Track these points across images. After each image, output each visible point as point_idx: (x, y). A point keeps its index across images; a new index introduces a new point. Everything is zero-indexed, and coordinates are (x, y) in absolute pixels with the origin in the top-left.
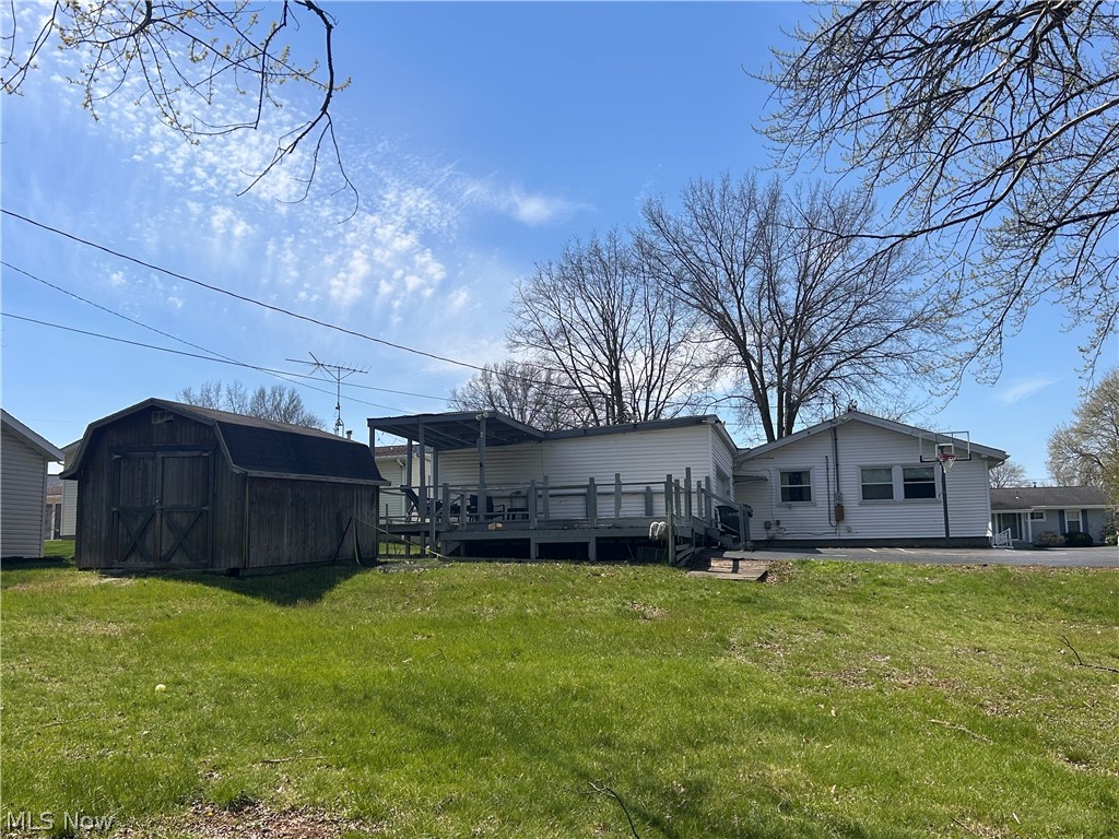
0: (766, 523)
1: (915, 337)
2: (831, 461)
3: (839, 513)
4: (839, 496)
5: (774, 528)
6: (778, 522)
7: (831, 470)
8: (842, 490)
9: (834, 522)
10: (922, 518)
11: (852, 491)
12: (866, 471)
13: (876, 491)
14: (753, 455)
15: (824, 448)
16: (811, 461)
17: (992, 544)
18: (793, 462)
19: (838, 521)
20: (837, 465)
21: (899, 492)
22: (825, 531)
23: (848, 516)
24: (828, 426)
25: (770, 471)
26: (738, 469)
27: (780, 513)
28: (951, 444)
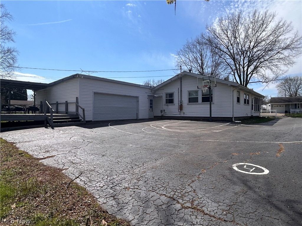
0: (161, 110)
1: (286, 53)
2: (180, 89)
3: (181, 108)
4: (181, 102)
5: (163, 112)
6: (164, 110)
7: (180, 93)
8: (183, 99)
9: (179, 110)
10: (201, 109)
11: (185, 99)
12: (190, 93)
13: (193, 100)
14: (156, 88)
15: (178, 85)
16: (174, 90)
17: (233, 120)
18: (169, 90)
19: (181, 110)
20: (181, 91)
21: (200, 100)
22: (177, 114)
23: (184, 108)
24: (177, 77)
25: (163, 94)
26: (154, 93)
27: (165, 107)
28: (209, 81)
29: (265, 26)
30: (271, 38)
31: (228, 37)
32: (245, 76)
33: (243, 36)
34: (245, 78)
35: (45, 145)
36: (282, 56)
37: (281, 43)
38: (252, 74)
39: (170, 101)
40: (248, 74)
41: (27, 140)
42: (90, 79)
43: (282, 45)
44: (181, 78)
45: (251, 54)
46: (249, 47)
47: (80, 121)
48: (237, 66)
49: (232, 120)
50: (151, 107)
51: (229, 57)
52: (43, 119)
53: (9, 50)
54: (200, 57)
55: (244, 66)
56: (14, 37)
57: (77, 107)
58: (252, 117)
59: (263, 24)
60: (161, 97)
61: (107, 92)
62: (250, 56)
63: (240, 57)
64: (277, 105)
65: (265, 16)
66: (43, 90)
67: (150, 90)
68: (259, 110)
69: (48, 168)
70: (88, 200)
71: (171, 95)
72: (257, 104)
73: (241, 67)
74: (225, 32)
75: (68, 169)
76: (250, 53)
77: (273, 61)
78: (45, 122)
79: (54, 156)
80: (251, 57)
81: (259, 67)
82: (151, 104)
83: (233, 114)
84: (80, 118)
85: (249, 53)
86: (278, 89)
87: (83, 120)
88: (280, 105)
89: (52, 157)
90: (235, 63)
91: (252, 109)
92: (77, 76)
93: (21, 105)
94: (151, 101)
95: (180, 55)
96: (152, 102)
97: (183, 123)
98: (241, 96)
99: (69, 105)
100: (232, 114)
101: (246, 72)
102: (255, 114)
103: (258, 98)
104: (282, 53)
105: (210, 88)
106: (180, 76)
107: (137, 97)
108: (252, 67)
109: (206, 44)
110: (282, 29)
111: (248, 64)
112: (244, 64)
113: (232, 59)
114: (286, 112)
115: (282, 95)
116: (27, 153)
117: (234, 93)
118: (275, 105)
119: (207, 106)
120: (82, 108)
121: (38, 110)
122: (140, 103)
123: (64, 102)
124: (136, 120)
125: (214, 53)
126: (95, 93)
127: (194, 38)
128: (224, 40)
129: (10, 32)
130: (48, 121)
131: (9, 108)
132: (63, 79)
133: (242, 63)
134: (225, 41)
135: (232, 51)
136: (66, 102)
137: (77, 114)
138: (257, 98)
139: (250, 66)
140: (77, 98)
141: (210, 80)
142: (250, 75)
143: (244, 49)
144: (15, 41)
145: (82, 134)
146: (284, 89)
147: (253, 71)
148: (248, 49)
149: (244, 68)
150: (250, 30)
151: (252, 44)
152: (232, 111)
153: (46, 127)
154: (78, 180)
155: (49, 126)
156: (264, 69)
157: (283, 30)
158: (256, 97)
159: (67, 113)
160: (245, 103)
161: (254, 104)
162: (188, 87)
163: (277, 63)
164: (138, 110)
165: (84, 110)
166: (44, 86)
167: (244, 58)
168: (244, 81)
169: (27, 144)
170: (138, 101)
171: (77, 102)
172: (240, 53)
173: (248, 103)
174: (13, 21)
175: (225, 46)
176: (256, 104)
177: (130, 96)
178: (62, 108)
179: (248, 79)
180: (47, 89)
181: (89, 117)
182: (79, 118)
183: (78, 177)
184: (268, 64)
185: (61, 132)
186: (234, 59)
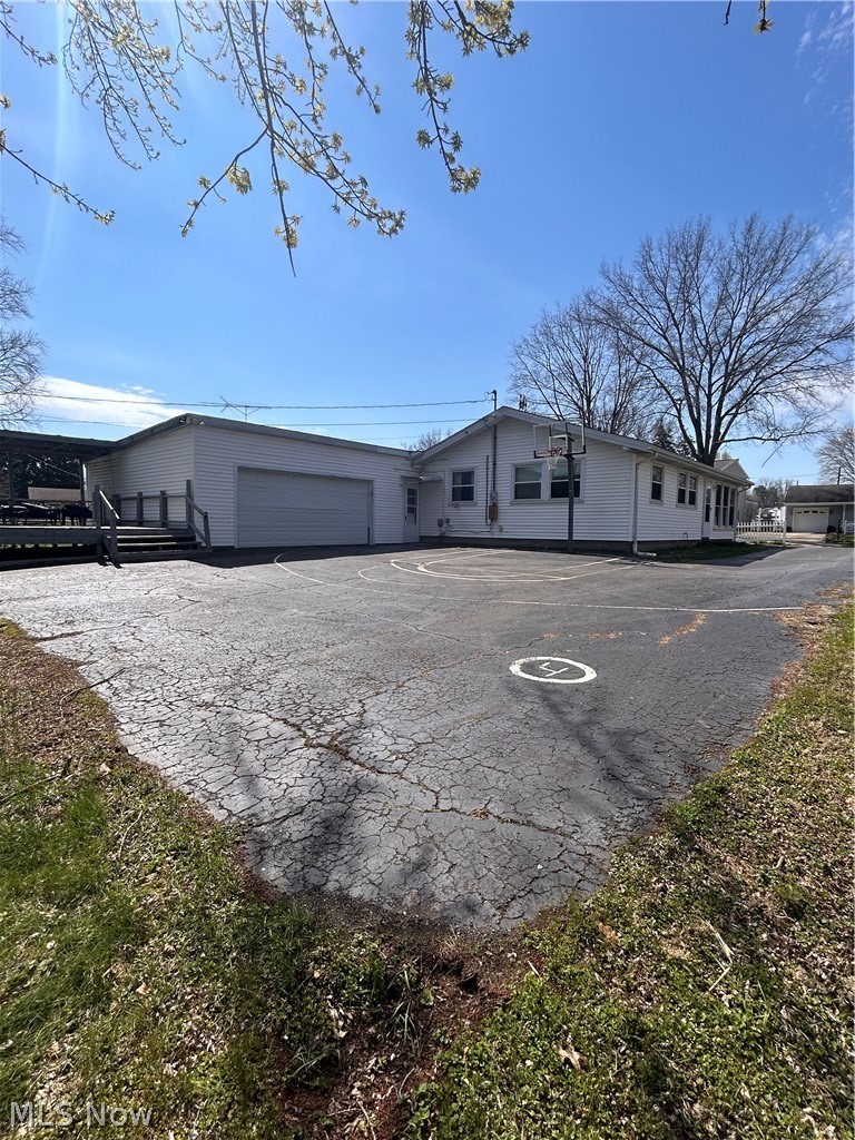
0: (439, 520)
1: (840, 350)
2: (490, 460)
3: (493, 513)
4: (493, 498)
5: (445, 525)
6: (448, 521)
7: (490, 470)
8: (499, 490)
9: (489, 521)
10: (546, 518)
11: (506, 489)
12: (519, 470)
13: (526, 492)
14: (425, 456)
15: (485, 448)
16: (475, 460)
17: (635, 550)
18: (464, 462)
19: (492, 520)
20: (495, 464)
21: (546, 491)
22: (482, 530)
23: (500, 516)
24: (482, 425)
25: (444, 472)
26: (421, 471)
27: (450, 513)
28: (565, 436)
29: (780, 265)
30: (797, 303)
31: (666, 300)
32: (713, 422)
33: (712, 295)
34: (713, 428)
35: (73, 606)
36: (828, 360)
37: (827, 318)
38: (735, 415)
39: (464, 494)
40: (722, 414)
41: (33, 593)
42: (227, 429)
43: (830, 326)
44: (495, 427)
45: (734, 354)
46: (728, 333)
47: (196, 546)
48: (691, 389)
49: (632, 548)
50: (412, 511)
51: (665, 363)
52: (93, 541)
53: (14, 341)
54: (582, 362)
55: (710, 391)
56: (29, 303)
57: (190, 508)
58: (705, 543)
59: (774, 261)
60: (439, 482)
61: (276, 467)
62: (731, 361)
63: (702, 362)
64: (806, 509)
65: (783, 234)
66: (104, 458)
67: (409, 463)
68: (731, 523)
69: (48, 659)
70: (99, 727)
71: (467, 476)
72: (725, 504)
73: (702, 395)
74: (659, 284)
75: (96, 662)
76: (731, 351)
77: (799, 375)
78: (99, 548)
79: (79, 633)
80: (735, 362)
81: (757, 393)
82: (412, 501)
83: (635, 533)
84: (198, 540)
85: (726, 351)
86: (821, 461)
87: (204, 545)
88: (815, 509)
89: (73, 634)
90: (684, 380)
91: (707, 520)
92: (188, 421)
93: (43, 502)
94: (411, 492)
95: (522, 357)
96: (414, 495)
97: (493, 556)
98: (665, 482)
99: (145, 503)
100: (631, 533)
101: (715, 408)
102: (716, 534)
103: (732, 487)
104: (826, 352)
105: (569, 456)
106: (491, 419)
107: (369, 482)
108: (736, 394)
109: (599, 322)
110: (831, 276)
111: (724, 384)
112: (710, 386)
113: (675, 368)
114: (830, 529)
115: (828, 480)
116: (16, 626)
117: (639, 471)
118: (799, 510)
119: (561, 507)
120: (200, 511)
121: (89, 514)
122: (377, 497)
123: (154, 494)
124: (367, 546)
125: (622, 353)
126: (242, 469)
127: (566, 304)
128: (656, 311)
129: (17, 286)
130: (107, 545)
131: (11, 509)
132: (152, 429)
133: (704, 382)
134: (658, 315)
135: (677, 345)
136: (163, 493)
137: (191, 528)
138: (726, 489)
139: (730, 389)
140: (189, 482)
141: (569, 434)
142: (728, 418)
143: (712, 338)
144: (32, 312)
145: (187, 582)
146: (838, 462)
147: (738, 405)
148: (725, 339)
149: (709, 396)
150: (736, 278)
151: (739, 322)
152: (632, 524)
153: (103, 563)
154: (102, 688)
155: (109, 561)
156: (773, 400)
157: (836, 277)
158: (725, 484)
159: (164, 525)
160: (681, 499)
161: (713, 505)
162: (515, 453)
163: (811, 382)
164: (371, 518)
165: (206, 517)
166: (105, 448)
167: (712, 366)
168: (708, 436)
169: (29, 603)
170: (372, 494)
171: (189, 494)
172: (701, 351)
173: (693, 501)
174: (23, 252)
175: (656, 327)
176: (722, 506)
177: (347, 479)
178: (152, 511)
179: (722, 431)
180: (113, 455)
181: (222, 536)
182: (193, 539)
183: (107, 680)
184: (784, 385)
185: (134, 575)
186: (682, 371)
